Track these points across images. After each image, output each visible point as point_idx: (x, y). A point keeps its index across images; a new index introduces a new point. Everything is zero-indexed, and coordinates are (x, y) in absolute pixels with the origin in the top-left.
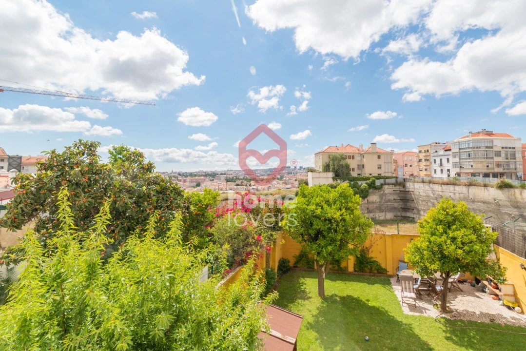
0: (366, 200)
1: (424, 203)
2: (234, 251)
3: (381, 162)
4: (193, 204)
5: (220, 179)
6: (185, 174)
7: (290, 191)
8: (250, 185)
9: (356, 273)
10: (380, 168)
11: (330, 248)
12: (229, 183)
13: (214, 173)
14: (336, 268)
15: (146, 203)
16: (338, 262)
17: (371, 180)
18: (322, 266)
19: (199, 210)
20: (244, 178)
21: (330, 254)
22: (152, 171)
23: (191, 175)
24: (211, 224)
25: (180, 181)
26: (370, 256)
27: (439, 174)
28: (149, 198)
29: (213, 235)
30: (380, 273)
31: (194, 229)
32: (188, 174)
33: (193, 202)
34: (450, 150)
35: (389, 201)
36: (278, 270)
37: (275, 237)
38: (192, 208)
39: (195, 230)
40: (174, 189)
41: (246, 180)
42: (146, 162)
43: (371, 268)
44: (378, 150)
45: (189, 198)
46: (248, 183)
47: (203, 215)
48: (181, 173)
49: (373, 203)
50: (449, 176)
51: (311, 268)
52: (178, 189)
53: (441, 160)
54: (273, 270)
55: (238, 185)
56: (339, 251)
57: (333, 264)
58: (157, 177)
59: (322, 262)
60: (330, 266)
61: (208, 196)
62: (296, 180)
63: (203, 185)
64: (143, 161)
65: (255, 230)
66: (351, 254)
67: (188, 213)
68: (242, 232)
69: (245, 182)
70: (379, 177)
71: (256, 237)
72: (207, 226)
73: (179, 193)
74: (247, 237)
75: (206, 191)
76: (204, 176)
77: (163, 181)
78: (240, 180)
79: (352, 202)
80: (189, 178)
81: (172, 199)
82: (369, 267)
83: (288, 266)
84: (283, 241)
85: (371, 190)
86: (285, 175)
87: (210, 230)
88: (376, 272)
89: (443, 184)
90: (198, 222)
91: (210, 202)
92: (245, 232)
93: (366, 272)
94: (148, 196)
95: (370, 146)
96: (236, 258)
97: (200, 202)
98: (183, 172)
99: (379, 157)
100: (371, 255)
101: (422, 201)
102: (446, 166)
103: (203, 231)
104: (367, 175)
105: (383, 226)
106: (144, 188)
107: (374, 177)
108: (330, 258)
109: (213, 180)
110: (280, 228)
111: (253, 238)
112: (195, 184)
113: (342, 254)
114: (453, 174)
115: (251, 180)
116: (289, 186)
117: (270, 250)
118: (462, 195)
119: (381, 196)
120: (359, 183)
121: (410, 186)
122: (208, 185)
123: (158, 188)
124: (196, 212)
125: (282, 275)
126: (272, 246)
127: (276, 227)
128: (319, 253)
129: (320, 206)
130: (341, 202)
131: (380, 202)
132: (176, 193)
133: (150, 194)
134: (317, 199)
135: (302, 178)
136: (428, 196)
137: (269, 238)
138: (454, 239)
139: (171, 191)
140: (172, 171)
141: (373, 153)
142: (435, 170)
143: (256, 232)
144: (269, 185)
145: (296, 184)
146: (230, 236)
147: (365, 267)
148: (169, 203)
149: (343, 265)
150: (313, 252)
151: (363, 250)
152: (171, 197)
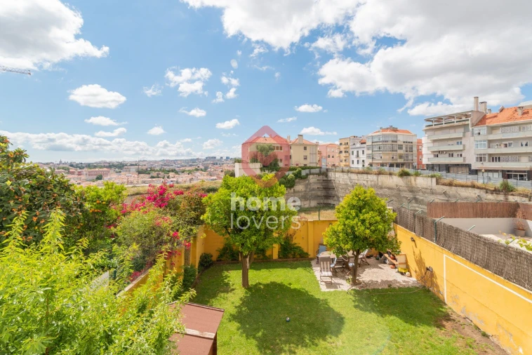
0: (292, 190)
1: (343, 191)
2: (144, 251)
3: (307, 153)
4: (89, 201)
5: (130, 171)
6: (80, 165)
7: (215, 183)
8: (168, 177)
9: (280, 260)
10: (305, 158)
11: (254, 238)
12: (142, 175)
13: (121, 163)
14: (261, 257)
15: (12, 202)
16: (263, 251)
17: (297, 171)
18: (246, 257)
19: (97, 208)
20: (160, 170)
21: (255, 244)
22: (23, 161)
23: (89, 166)
24: (113, 224)
25: (73, 173)
26: (293, 243)
27: (355, 165)
28: (17, 195)
29: (116, 235)
30: (302, 257)
31: (90, 230)
32: (83, 165)
33: (88, 199)
34: (365, 143)
35: (313, 190)
36: (199, 266)
37: (195, 231)
38: (87, 206)
39: (91, 232)
40: (60, 183)
41: (163, 171)
42: (11, 149)
43: (295, 254)
44: (304, 142)
45: (82, 194)
46: (166, 175)
47: (104, 213)
48: (74, 164)
49: (299, 192)
50: (363, 166)
51: (235, 260)
52: (65, 182)
53: (358, 152)
54: (193, 266)
55: (152, 177)
56: (263, 240)
57: (258, 254)
58: (31, 168)
59: (246, 253)
60: (255, 256)
61: (110, 190)
62: (222, 171)
63: (106, 179)
64: (6, 147)
65: (171, 226)
66: (276, 242)
67: (80, 212)
68: (154, 229)
69: (162, 174)
70: (305, 168)
71: (172, 233)
72: (109, 226)
73: (66, 188)
74: (161, 234)
75: (107, 184)
76: (107, 167)
77: (41, 173)
78: (155, 171)
79: (277, 192)
80: (86, 169)
81: (55, 195)
82: (293, 253)
83: (211, 260)
84: (205, 235)
85: (297, 180)
86: (210, 166)
87: (113, 230)
88: (298, 256)
89: (359, 173)
90: (96, 222)
91: (114, 197)
92: (158, 229)
93: (289, 258)
94: (16, 193)
95: (297, 137)
96: (147, 259)
97: (98, 198)
98: (77, 162)
99: (305, 148)
100: (295, 241)
101: (341, 189)
102: (362, 157)
103: (102, 231)
104: (294, 166)
105: (308, 214)
106: (9, 183)
107: (300, 167)
108: (254, 248)
109: (120, 172)
110: (202, 222)
111: (168, 235)
112: (95, 177)
113: (266, 243)
114: (366, 165)
115: (169, 171)
116: (215, 177)
117: (189, 246)
118: (373, 183)
119: (306, 186)
120: (287, 173)
121: (332, 175)
122: (114, 178)
123: (34, 182)
124: (93, 209)
125: (203, 271)
126: (191, 242)
127: (196, 221)
128: (243, 245)
129: (244, 197)
130: (266, 192)
131: (305, 191)
132: (63, 188)
133: (19, 190)
134: (242, 190)
135: (228, 168)
136: (347, 184)
137: (188, 233)
138: (363, 221)
139: (55, 186)
140: (61, 162)
141: (301, 145)
142: (353, 161)
143: (172, 228)
144: (191, 177)
145: (222, 175)
146: (140, 236)
147: (288, 253)
148: (51, 201)
149: (268, 253)
150: (237, 243)
151: (287, 238)
152: (55, 193)
